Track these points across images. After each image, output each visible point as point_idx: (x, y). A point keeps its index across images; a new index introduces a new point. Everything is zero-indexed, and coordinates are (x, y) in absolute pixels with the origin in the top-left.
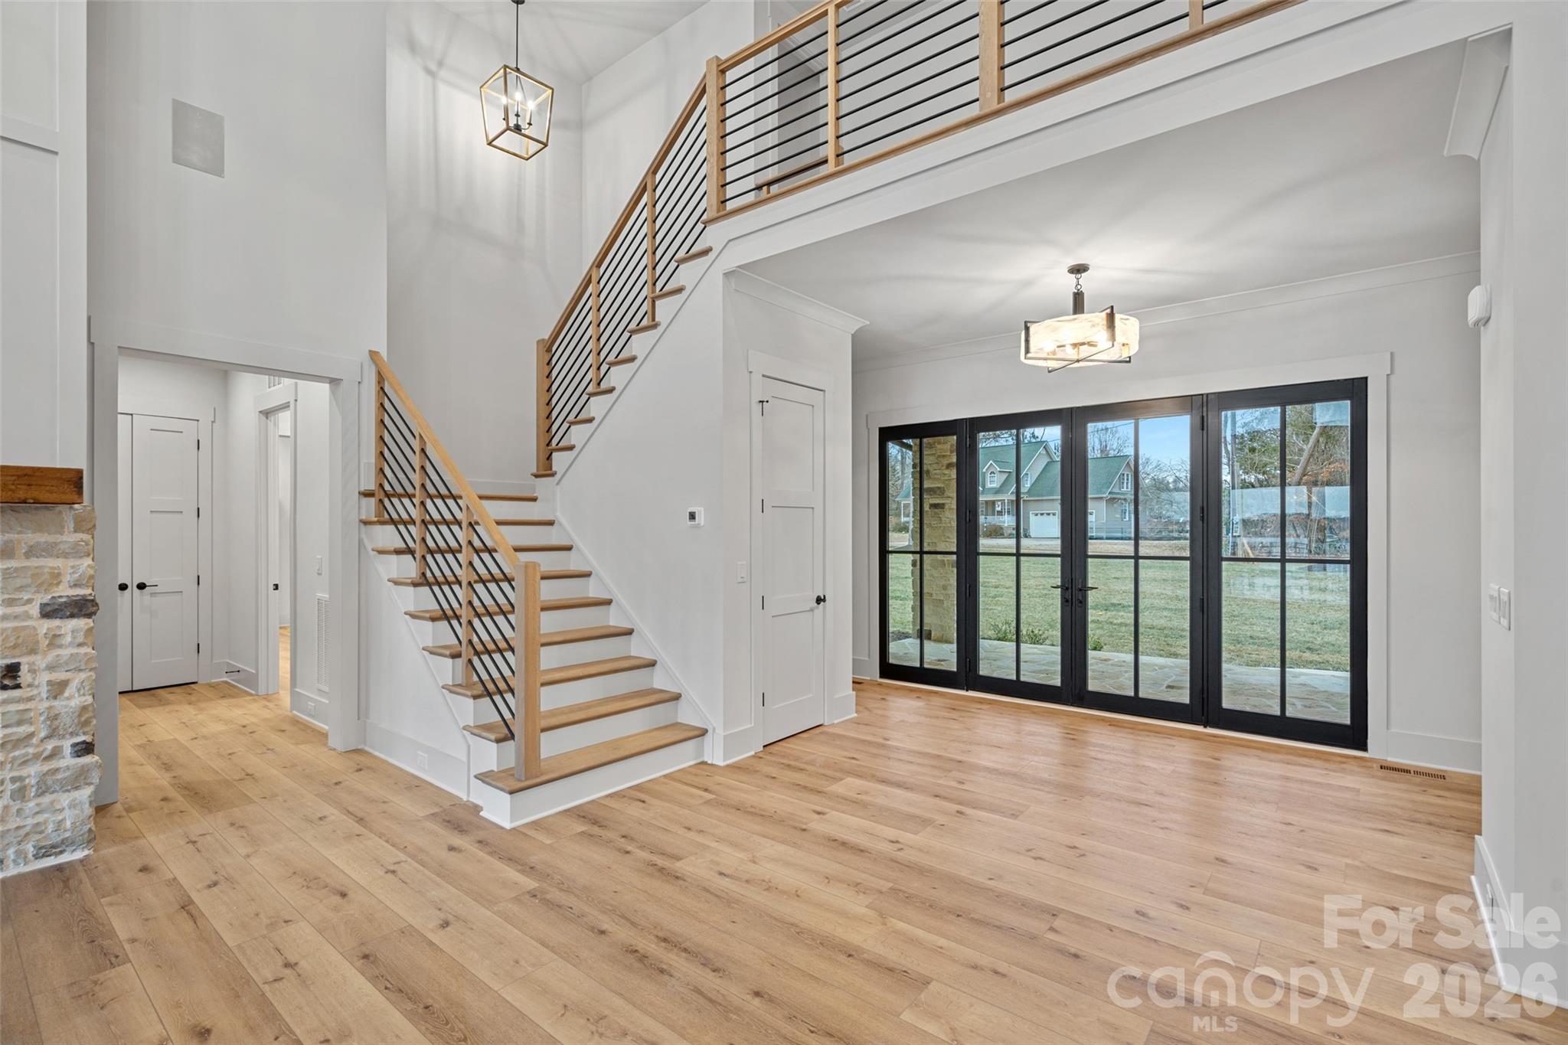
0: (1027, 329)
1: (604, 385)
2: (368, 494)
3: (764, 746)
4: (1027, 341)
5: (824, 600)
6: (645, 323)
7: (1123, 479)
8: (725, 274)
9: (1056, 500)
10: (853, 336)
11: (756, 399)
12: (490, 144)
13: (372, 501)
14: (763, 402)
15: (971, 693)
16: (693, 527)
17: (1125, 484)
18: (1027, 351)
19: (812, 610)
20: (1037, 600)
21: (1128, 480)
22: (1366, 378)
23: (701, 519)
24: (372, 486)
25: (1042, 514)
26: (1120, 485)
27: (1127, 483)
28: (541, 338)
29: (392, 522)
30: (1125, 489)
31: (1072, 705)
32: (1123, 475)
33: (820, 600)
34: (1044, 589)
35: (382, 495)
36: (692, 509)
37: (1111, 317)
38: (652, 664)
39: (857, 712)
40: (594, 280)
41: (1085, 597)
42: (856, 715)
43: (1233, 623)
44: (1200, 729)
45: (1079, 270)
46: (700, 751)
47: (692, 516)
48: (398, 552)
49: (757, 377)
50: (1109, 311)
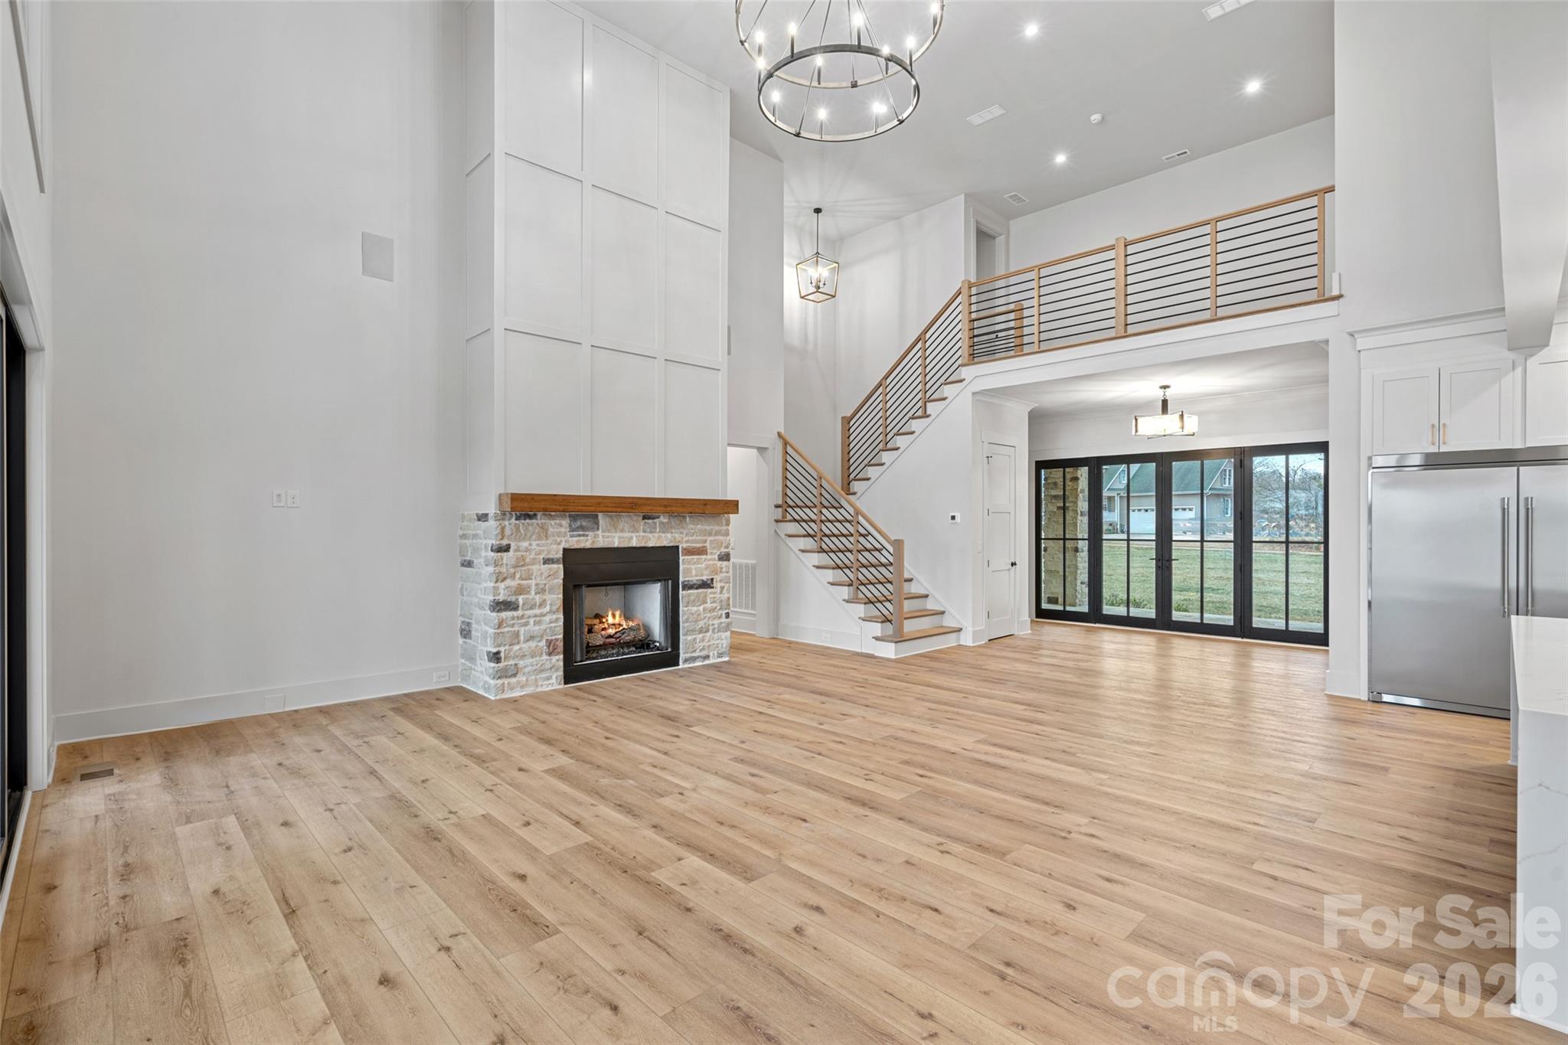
0: (1136, 420)
1: (889, 446)
2: (777, 506)
3: (989, 640)
4: (1136, 426)
5: (1015, 564)
6: (919, 413)
7: (1225, 475)
8: (973, 394)
9: (1151, 496)
10: (1029, 413)
11: (985, 456)
12: (802, 297)
13: (780, 510)
14: (988, 457)
15: (1097, 625)
16: (952, 523)
17: (1227, 480)
18: (1136, 431)
19: (1009, 570)
20: (1136, 584)
21: (1230, 475)
22: (1328, 442)
23: (958, 519)
24: (780, 502)
25: (1139, 510)
26: (1221, 480)
27: (1229, 479)
28: (845, 415)
29: (795, 520)
30: (1227, 485)
31: (1162, 629)
32: (1225, 470)
33: (1013, 564)
34: (1143, 576)
35: (785, 506)
36: (953, 514)
37: (1182, 416)
38: (927, 596)
39: (1031, 629)
40: (884, 385)
41: (1170, 565)
42: (1030, 632)
43: (1308, 602)
44: (1240, 639)
45: (1165, 387)
46: (958, 639)
47: (953, 518)
48: (804, 536)
49: (986, 444)
50: (1181, 413)
